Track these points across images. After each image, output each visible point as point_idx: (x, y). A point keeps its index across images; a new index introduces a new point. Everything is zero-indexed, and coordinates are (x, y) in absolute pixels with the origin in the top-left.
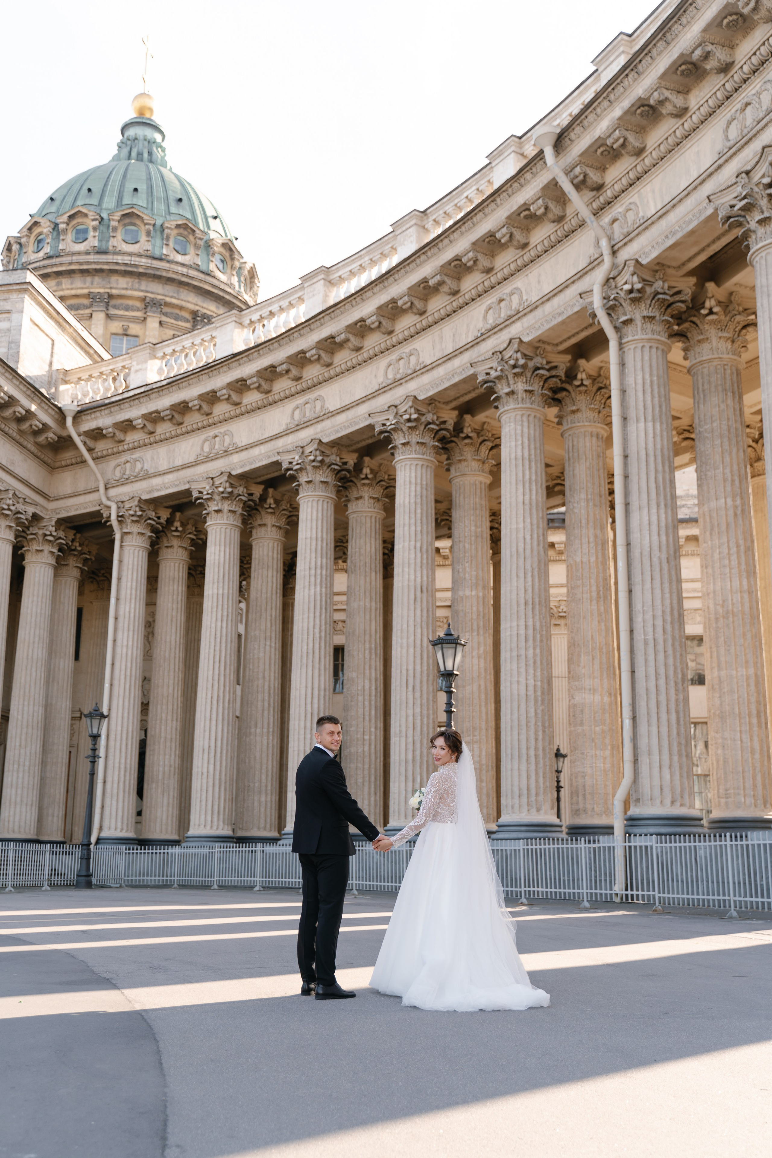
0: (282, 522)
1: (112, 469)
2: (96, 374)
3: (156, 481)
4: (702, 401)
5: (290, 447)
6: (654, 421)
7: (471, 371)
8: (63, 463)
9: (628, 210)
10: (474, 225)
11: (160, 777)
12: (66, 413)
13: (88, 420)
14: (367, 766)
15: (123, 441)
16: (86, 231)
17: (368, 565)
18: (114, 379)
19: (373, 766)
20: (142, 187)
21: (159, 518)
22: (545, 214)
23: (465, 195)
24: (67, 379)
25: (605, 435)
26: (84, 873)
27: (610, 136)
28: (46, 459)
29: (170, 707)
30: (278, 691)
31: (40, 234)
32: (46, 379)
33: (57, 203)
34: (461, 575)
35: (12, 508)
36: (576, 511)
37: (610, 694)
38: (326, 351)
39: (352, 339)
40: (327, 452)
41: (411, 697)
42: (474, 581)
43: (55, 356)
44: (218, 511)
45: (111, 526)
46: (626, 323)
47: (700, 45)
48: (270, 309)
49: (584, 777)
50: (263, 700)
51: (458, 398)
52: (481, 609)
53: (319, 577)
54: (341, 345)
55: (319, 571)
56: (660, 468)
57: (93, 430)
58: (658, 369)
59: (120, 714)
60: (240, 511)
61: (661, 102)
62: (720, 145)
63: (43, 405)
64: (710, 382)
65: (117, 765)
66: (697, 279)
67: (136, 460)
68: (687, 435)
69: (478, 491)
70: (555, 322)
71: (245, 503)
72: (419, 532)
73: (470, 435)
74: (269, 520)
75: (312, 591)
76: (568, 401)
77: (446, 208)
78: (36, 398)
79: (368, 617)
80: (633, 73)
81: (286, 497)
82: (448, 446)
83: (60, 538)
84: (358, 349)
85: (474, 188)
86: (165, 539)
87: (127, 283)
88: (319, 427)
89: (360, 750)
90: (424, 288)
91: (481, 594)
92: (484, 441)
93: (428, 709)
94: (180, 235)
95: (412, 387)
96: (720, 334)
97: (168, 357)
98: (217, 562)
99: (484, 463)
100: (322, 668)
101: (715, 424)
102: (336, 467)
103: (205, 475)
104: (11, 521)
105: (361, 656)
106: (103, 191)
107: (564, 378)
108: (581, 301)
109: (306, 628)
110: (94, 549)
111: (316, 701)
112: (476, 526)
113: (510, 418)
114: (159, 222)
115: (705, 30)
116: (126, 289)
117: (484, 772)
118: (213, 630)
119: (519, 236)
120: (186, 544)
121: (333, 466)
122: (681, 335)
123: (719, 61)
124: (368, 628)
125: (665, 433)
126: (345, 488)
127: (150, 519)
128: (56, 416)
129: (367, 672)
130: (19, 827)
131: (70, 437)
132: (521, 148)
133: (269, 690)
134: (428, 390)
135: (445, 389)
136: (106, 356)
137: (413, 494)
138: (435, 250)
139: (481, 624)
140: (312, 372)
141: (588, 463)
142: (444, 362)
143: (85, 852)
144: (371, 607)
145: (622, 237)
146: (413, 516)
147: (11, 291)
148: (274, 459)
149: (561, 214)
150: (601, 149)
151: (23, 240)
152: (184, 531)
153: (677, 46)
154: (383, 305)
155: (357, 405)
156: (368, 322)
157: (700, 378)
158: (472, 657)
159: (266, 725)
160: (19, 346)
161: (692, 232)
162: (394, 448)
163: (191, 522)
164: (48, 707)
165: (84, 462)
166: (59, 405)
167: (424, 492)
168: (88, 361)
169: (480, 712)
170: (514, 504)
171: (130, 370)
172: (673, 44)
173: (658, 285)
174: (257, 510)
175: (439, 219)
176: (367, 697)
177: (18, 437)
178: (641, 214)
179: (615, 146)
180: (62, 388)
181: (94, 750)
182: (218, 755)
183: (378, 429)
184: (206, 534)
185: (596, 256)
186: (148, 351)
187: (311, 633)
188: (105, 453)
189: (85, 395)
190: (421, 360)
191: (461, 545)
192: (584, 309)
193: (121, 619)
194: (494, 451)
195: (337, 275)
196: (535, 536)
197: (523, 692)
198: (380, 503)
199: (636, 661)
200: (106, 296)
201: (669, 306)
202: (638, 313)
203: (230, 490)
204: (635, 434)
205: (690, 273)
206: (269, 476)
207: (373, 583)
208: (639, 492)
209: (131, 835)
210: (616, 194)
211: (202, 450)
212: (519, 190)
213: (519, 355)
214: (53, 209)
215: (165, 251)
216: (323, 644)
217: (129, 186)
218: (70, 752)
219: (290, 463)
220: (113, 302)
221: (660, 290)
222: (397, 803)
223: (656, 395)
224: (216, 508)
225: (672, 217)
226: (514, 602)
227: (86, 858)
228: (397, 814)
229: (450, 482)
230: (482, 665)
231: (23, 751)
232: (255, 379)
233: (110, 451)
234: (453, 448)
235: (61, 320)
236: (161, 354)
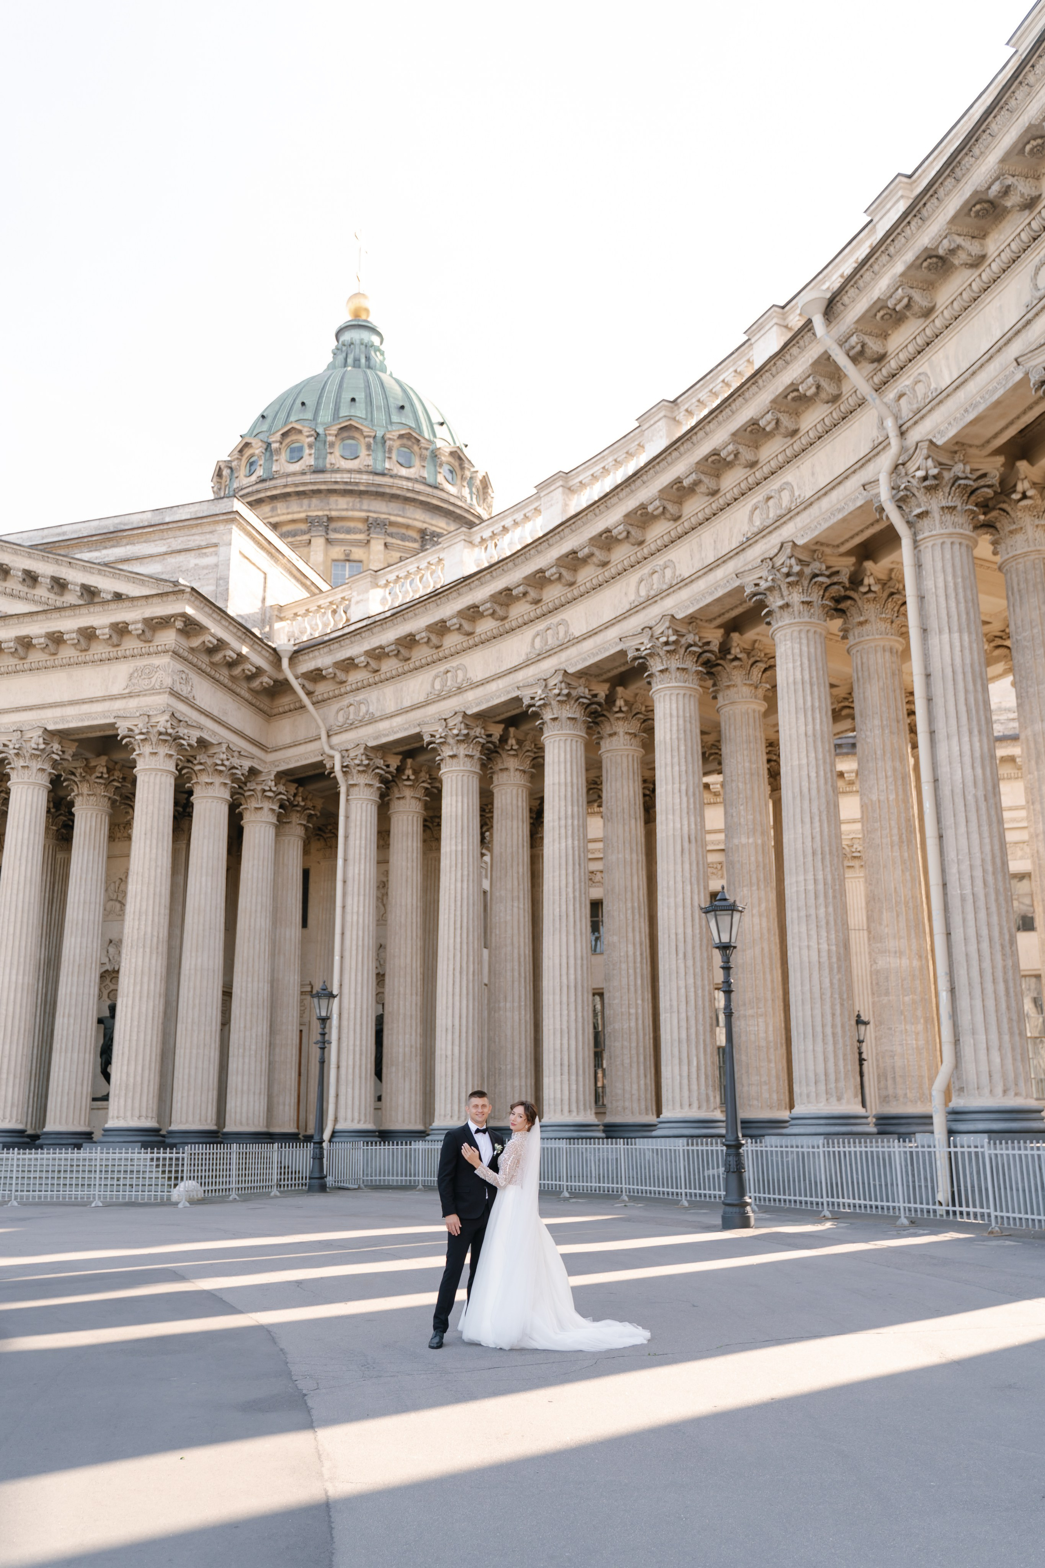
0: (527, 765)
1: (334, 713)
2: (313, 608)
3: (383, 725)
4: (1018, 603)
5: (531, 680)
6: (960, 631)
7: (737, 583)
8: (281, 710)
9: (917, 382)
10: (733, 413)
11: (401, 1059)
12: (281, 654)
13: (305, 660)
15: (344, 682)
16: (301, 449)
17: (626, 811)
18: (334, 612)
20: (360, 396)
21: (388, 766)
22: (817, 394)
23: (721, 378)
24: (282, 615)
25: (900, 648)
26: (317, 1175)
27: (891, 297)
28: (262, 706)
29: (409, 979)
30: (529, 959)
31: (252, 456)
32: (259, 616)
33: (269, 420)
34: (736, 820)
35: (226, 763)
36: (869, 740)
37: (920, 957)
38: (568, 568)
39: (597, 552)
40: (574, 683)
41: (682, 966)
42: (751, 827)
43: (268, 590)
44: (453, 757)
45: (335, 777)
46: (921, 516)
47: (997, 178)
48: (502, 523)
49: (893, 1057)
50: (513, 970)
51: (722, 614)
52: (760, 859)
53: (570, 828)
54: (585, 561)
55: (570, 822)
56: (971, 687)
57: (312, 672)
58: (962, 568)
59: (353, 990)
60: (477, 754)
61: (952, 252)
62: (1026, 298)
63: (256, 646)
64: (1026, 580)
65: (351, 1048)
66: (1006, 458)
67: (360, 703)
68: (999, 642)
69: (751, 720)
70: (834, 520)
71: (483, 745)
73: (739, 656)
74: (512, 763)
75: (563, 845)
76: (853, 610)
77: (700, 396)
78: (247, 640)
79: (628, 871)
80: (916, 219)
81: (530, 737)
82: (713, 670)
83: (280, 793)
84: (604, 564)
85: (731, 370)
86: (396, 790)
87: (348, 503)
88: (564, 656)
89: (626, 1026)
90: (678, 489)
91: (760, 842)
92: (755, 661)
93: (703, 979)
94: (403, 446)
95: (668, 605)
96: (1037, 522)
97: (392, 586)
98: (453, 812)
99: (756, 687)
100: (578, 933)
101: (1035, 631)
102: (585, 701)
103: (437, 716)
104: (225, 777)
105: (622, 917)
106: (318, 404)
107: (847, 585)
108: (865, 493)
109: (557, 888)
110: (319, 803)
111: (572, 971)
112: (750, 761)
113: (785, 635)
114: (379, 434)
115: (1003, 160)
116: (347, 510)
117: (772, 1050)
118: (453, 892)
119: (787, 422)
120: (420, 793)
121: (581, 700)
122: (989, 526)
123: (1022, 195)
124: (629, 884)
125: (975, 645)
126: (596, 724)
127: (378, 768)
128: (271, 658)
129: (630, 935)
130: (247, 1119)
131: (286, 680)
132: (784, 319)
133: (519, 959)
134: (687, 607)
135: (708, 605)
136: (325, 587)
137: (675, 728)
138: (688, 445)
139: (761, 874)
140: (553, 593)
141: (881, 684)
142: (705, 574)
143: (317, 1151)
144: (631, 859)
145: (911, 415)
146: (676, 754)
147: (217, 522)
148: (514, 695)
149: (836, 392)
150: (882, 313)
151: (234, 464)
152: (416, 779)
153: (970, 183)
154: (630, 512)
155: (604, 628)
156: (615, 532)
157: (1014, 576)
158: (753, 916)
159: (516, 999)
160: (227, 582)
161: (998, 403)
162: (649, 676)
163: (424, 768)
164: (274, 983)
165: (303, 707)
166: (274, 646)
167: (688, 725)
168: (305, 594)
169: (765, 979)
171: (350, 601)
172: (963, 181)
173: (959, 469)
174: (497, 752)
175: (693, 408)
176: (631, 965)
177: (230, 684)
178: (933, 386)
179: (898, 308)
180: (277, 625)
181: (323, 1034)
182: (464, 1035)
183: (631, 655)
184: (441, 782)
185: (881, 439)
186: (369, 579)
187: (564, 893)
188: (326, 696)
189: (302, 633)
190: (677, 573)
191: (734, 785)
192: (869, 502)
193: (350, 883)
194: (768, 673)
195: (577, 480)
196: (822, 773)
197: (815, 958)
198: (638, 739)
200: (325, 519)
201: (972, 492)
202: (935, 503)
203: (465, 732)
204: (938, 648)
205: (997, 452)
206: (508, 714)
207: (633, 831)
208: (947, 717)
209: (370, 1126)
210: (902, 364)
211: (433, 687)
212: (785, 368)
213: (793, 561)
214: (265, 428)
215: (387, 465)
216: (577, 906)
217: (346, 397)
218: (301, 1031)
219: (533, 698)
220: (333, 525)
221: (960, 475)
222: (670, 1091)
223: (962, 600)
224: (451, 753)
225: (972, 387)
226: (800, 853)
227: (319, 1158)
228: (671, 1103)
229: (717, 711)
230: (764, 924)
231: (248, 1033)
232: (488, 605)
233: (331, 694)
234: (719, 672)
235: (273, 551)
236: (382, 582)
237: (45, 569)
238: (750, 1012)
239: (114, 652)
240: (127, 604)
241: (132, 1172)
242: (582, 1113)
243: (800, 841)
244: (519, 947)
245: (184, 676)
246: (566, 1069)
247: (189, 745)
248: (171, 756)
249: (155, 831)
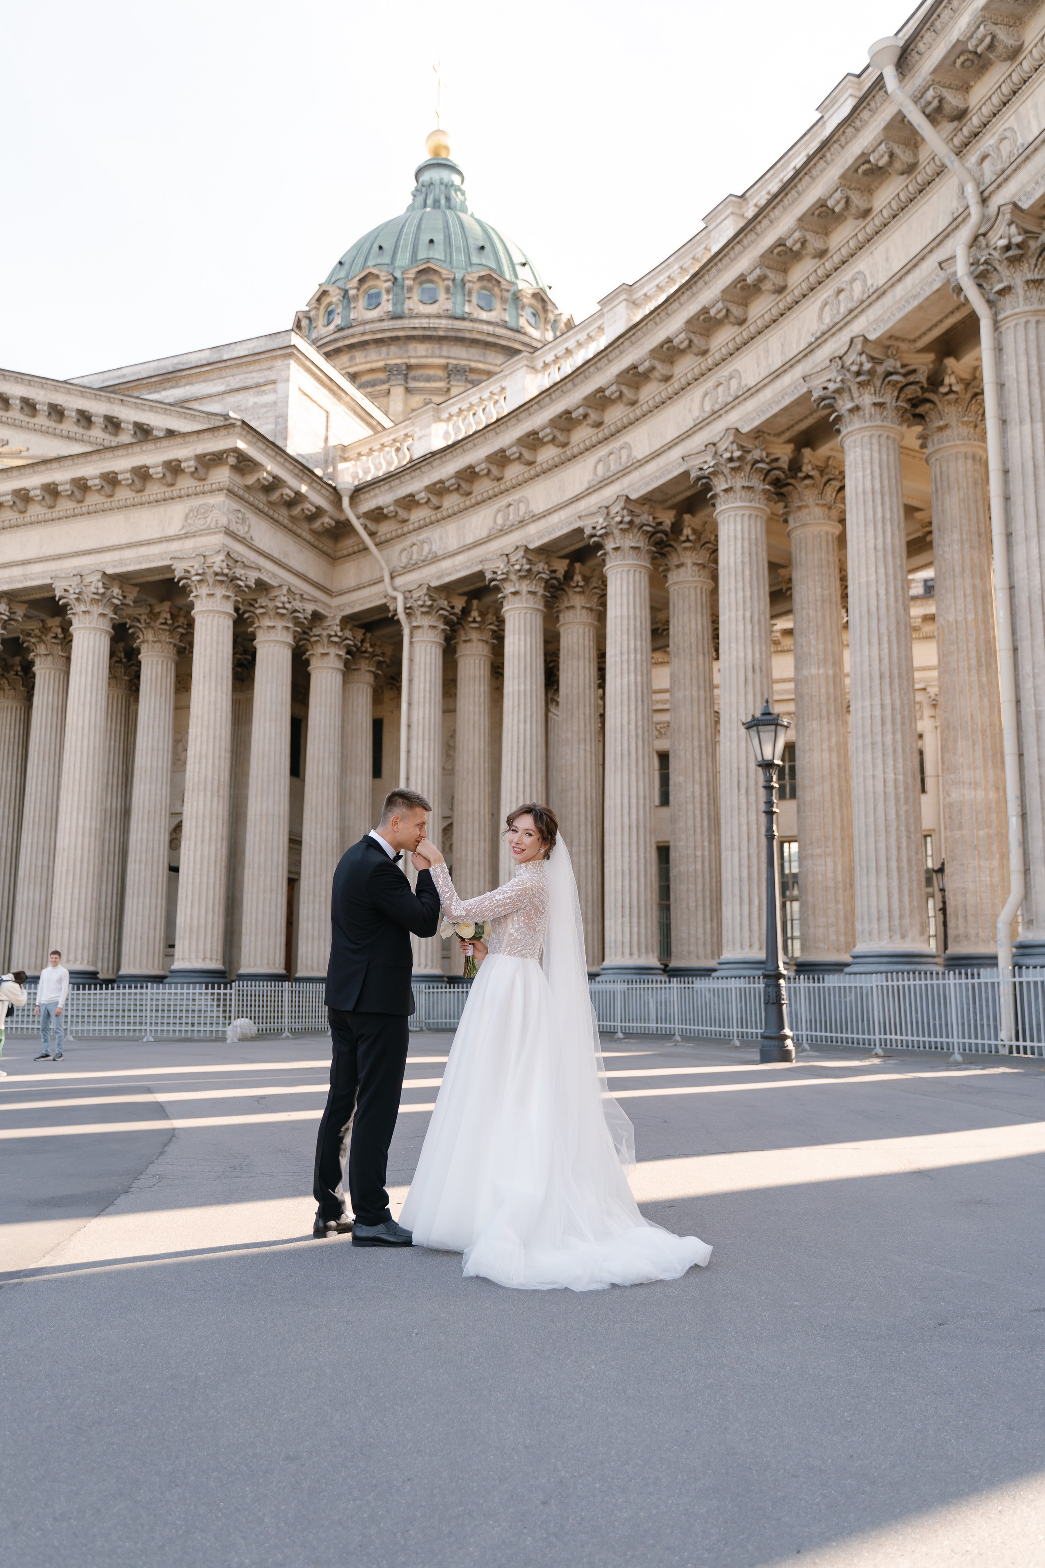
0: (594, 603)
1: (397, 554)
2: (377, 446)
3: (446, 564)
5: (594, 509)
7: (805, 388)
8: (345, 552)
9: (1002, 139)
12: (342, 493)
13: (366, 499)
14: (700, 887)
15: (406, 521)
17: (694, 646)
18: (398, 450)
19: (707, 887)
21: (453, 607)
22: (891, 164)
24: (346, 455)
25: (984, 456)
27: (972, 37)
28: (325, 548)
31: (330, 304)
32: (322, 457)
33: (347, 267)
34: (806, 650)
35: (287, 606)
36: (947, 556)
38: (630, 386)
39: (659, 366)
40: (637, 511)
42: (822, 657)
43: (330, 429)
44: (515, 593)
45: (398, 621)
46: (1004, 292)
48: (565, 346)
51: (792, 426)
52: (831, 691)
53: (632, 663)
54: (646, 376)
55: (632, 656)
57: (373, 511)
60: (541, 591)
63: (315, 485)
67: (423, 542)
69: (824, 544)
70: (909, 309)
71: (547, 581)
72: (748, 599)
73: (811, 473)
74: (578, 601)
75: (625, 680)
76: (933, 418)
77: (769, 187)
78: (305, 478)
79: (695, 709)
81: (596, 573)
82: (784, 490)
84: (667, 379)
85: (803, 154)
86: (462, 632)
87: (427, 350)
88: (626, 481)
89: (692, 869)
90: (744, 288)
91: (831, 672)
92: (830, 480)
94: (484, 288)
95: (733, 418)
97: (455, 418)
98: (516, 653)
99: (829, 509)
100: (641, 771)
102: (649, 529)
103: (499, 552)
104: (288, 622)
105: (689, 756)
106: (396, 247)
107: (926, 385)
108: (942, 274)
109: (619, 725)
111: (634, 811)
112: (822, 588)
113: (854, 445)
114: (459, 276)
116: (425, 357)
118: (515, 733)
119: (858, 201)
120: (487, 636)
121: (645, 528)
124: (696, 722)
126: (664, 555)
127: (442, 609)
128: (331, 497)
129: (697, 775)
130: (318, 964)
131: (348, 521)
133: (586, 802)
134: (753, 420)
135: (775, 417)
136: (387, 423)
137: (739, 552)
138: (752, 236)
139: (832, 709)
140: (615, 415)
141: (962, 494)
142: (773, 384)
144: (699, 696)
145: (995, 178)
146: (740, 578)
147: (275, 357)
148: (576, 526)
149: (912, 161)
150: (963, 56)
152: (482, 621)
154: (693, 317)
155: (669, 448)
156: (676, 341)
158: (822, 751)
160: (286, 420)
162: (714, 497)
163: (492, 612)
164: (345, 831)
165: (366, 549)
166: (334, 484)
167: (754, 548)
168: (368, 432)
170: (863, 551)
171: (412, 436)
174: (563, 589)
176: (698, 806)
177: (290, 525)
178: (1020, 141)
179: (981, 51)
180: (341, 466)
183: (694, 474)
184: (504, 621)
185: (962, 209)
186: (431, 413)
188: (388, 536)
189: (366, 472)
190: (743, 383)
191: (804, 613)
192: (946, 285)
195: (642, 293)
198: (707, 571)
199: (1024, 740)
200: (405, 367)
202: (1019, 277)
203: (527, 567)
204: (1018, 441)
206: (573, 548)
207: (701, 668)
208: (1026, 517)
210: (985, 120)
211: (495, 522)
212: (854, 136)
213: (864, 358)
214: (342, 274)
215: (466, 309)
216: (640, 743)
217: (425, 239)
219: (594, 528)
220: (412, 373)
224: (513, 590)
226: (867, 676)
229: (788, 535)
230: (835, 759)
232: (548, 430)
233: (394, 534)
234: (790, 493)
235: (335, 388)
236: (445, 415)
237: (98, 408)
238: (818, 851)
239: (169, 492)
240: (179, 440)
241: (193, 1011)
242: (644, 956)
243: (866, 663)
244: (585, 791)
245: (240, 515)
246: (627, 911)
247: (247, 586)
248: (228, 597)
249: (214, 674)
